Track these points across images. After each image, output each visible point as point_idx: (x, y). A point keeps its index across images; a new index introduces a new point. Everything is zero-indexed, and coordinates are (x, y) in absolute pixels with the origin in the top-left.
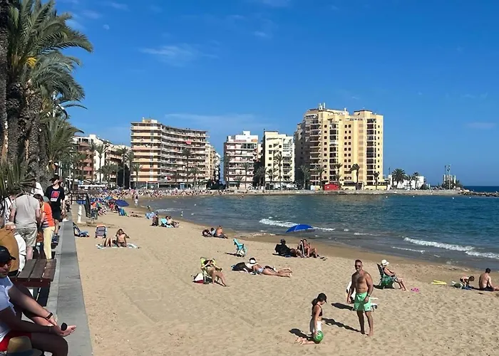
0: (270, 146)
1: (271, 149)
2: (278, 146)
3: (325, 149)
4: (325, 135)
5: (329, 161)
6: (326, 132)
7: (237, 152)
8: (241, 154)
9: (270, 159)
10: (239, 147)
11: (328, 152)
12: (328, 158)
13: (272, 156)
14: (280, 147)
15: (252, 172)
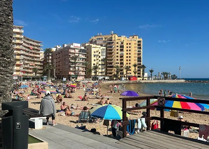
0: (95, 52)
1: (95, 54)
2: (98, 53)
3: (117, 57)
4: (117, 48)
5: (119, 63)
6: (117, 46)
7: (76, 54)
8: (79, 56)
9: (95, 60)
10: (77, 51)
11: (119, 58)
12: (119, 61)
13: (95, 58)
14: (100, 53)
15: (84, 69)
